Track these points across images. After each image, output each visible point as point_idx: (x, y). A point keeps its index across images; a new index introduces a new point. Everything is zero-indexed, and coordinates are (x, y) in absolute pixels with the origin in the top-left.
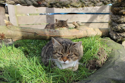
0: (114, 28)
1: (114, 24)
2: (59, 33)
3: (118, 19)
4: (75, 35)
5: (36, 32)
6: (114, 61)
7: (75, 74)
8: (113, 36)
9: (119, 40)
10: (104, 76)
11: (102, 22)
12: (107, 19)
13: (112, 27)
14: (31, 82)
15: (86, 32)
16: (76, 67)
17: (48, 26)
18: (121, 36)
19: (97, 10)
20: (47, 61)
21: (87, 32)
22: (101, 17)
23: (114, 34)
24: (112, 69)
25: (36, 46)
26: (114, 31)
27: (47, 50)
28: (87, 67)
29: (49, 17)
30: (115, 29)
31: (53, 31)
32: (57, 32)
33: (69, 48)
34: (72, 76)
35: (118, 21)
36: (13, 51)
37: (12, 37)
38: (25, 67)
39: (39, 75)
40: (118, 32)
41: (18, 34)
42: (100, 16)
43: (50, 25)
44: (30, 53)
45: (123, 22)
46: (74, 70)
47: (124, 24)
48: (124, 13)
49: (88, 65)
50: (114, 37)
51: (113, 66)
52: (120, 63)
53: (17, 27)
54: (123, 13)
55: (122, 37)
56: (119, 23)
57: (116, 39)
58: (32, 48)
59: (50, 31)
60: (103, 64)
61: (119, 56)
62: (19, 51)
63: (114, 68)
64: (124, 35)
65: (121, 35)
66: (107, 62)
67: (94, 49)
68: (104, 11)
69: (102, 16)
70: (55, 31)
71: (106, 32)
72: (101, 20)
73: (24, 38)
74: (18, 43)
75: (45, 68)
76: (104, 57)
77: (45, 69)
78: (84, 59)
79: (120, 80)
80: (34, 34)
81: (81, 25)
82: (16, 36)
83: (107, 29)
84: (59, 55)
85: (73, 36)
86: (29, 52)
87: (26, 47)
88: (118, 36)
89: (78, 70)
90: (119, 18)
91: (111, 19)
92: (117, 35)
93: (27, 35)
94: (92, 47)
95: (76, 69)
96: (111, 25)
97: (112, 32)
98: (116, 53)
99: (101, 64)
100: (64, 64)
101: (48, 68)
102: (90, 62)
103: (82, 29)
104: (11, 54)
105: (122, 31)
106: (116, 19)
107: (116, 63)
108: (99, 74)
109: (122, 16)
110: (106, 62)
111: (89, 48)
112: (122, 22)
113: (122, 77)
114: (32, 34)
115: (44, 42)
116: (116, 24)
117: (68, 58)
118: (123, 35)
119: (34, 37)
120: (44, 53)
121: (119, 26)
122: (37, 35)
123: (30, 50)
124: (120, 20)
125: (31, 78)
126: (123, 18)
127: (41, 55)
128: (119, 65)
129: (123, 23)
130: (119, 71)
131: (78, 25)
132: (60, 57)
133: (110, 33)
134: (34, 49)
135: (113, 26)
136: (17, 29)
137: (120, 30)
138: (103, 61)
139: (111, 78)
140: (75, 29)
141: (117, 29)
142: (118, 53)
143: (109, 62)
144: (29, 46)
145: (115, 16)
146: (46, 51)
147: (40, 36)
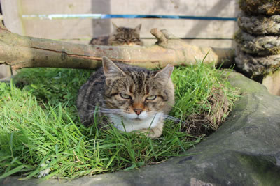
0: (245, 46)
1: (246, 38)
2: (120, 54)
3: (256, 26)
4: (157, 59)
5: (66, 51)
6: (246, 117)
7: (156, 145)
8: (243, 64)
9: (257, 73)
10: (222, 147)
11: (219, 37)
12: (229, 31)
13: (240, 45)
14: (50, 161)
15: (182, 53)
16: (157, 128)
17: (95, 41)
18: (261, 64)
19: (209, 9)
20: (90, 116)
21: (184, 53)
22: (216, 27)
23: (245, 60)
24: (241, 133)
25: (67, 84)
26: (245, 53)
27: (89, 89)
28: (184, 130)
29: (98, 23)
30: (247, 48)
31: (105, 49)
32: (116, 52)
33: (148, 82)
34: (149, 149)
35: (255, 29)
36: (11, 95)
37: (8, 59)
38: (36, 126)
39: (69, 145)
40: (255, 55)
41: (22, 53)
42: (214, 24)
43: (101, 39)
44: (50, 98)
45: (266, 32)
46: (152, 136)
47: (267, 37)
48: (269, 11)
49: (186, 125)
50: (246, 67)
51: (244, 126)
52: (258, 119)
53: (19, 36)
54: (267, 11)
55: (263, 67)
56: (258, 34)
57: (250, 70)
58: (56, 87)
59: (98, 48)
60: (221, 123)
61: (257, 107)
62: (25, 95)
63: (246, 130)
64: (267, 62)
65: (262, 61)
66: (229, 118)
67: (200, 89)
68: (223, 12)
69: (219, 23)
70: (111, 49)
71: (227, 56)
72: (216, 33)
73: (36, 63)
74: (24, 77)
75: (85, 129)
76: (224, 109)
77: (85, 133)
78: (177, 110)
79: (260, 156)
80: (60, 54)
81: (170, 39)
82: (16, 58)
83: (230, 49)
84: (123, 100)
85: (153, 62)
86: (48, 97)
87: (42, 86)
88: (255, 64)
89: (162, 136)
90: (257, 22)
91: (240, 27)
92: (251, 62)
93: (44, 56)
94: (196, 84)
95: (158, 133)
96: (239, 41)
97: (241, 56)
98: (249, 99)
99: (217, 123)
100: (137, 119)
101: (90, 129)
102: (192, 118)
103: (173, 47)
104: (6, 101)
105: (262, 53)
106: (250, 24)
107: (250, 121)
108: (211, 143)
109: (265, 19)
110: (226, 119)
111: (189, 87)
112: (264, 33)
113: (263, 149)
114: (57, 54)
115: (85, 75)
116: (251, 37)
117: (145, 105)
118: (265, 63)
119: (61, 62)
120: (83, 98)
121: (257, 43)
122: (67, 56)
123: (53, 92)
124: (259, 27)
125: (51, 153)
126: (266, 22)
127: (76, 104)
128: (257, 125)
129: (266, 35)
130: (256, 137)
131: (164, 38)
132: (127, 105)
133: (236, 59)
134: (61, 89)
135: (242, 42)
136: (19, 40)
137: (260, 50)
138: (219, 117)
139: (240, 150)
140: (157, 46)
141: (252, 49)
142: (254, 99)
143: (235, 118)
144: (48, 82)
145: (249, 19)
146: (88, 93)
147: (75, 60)
